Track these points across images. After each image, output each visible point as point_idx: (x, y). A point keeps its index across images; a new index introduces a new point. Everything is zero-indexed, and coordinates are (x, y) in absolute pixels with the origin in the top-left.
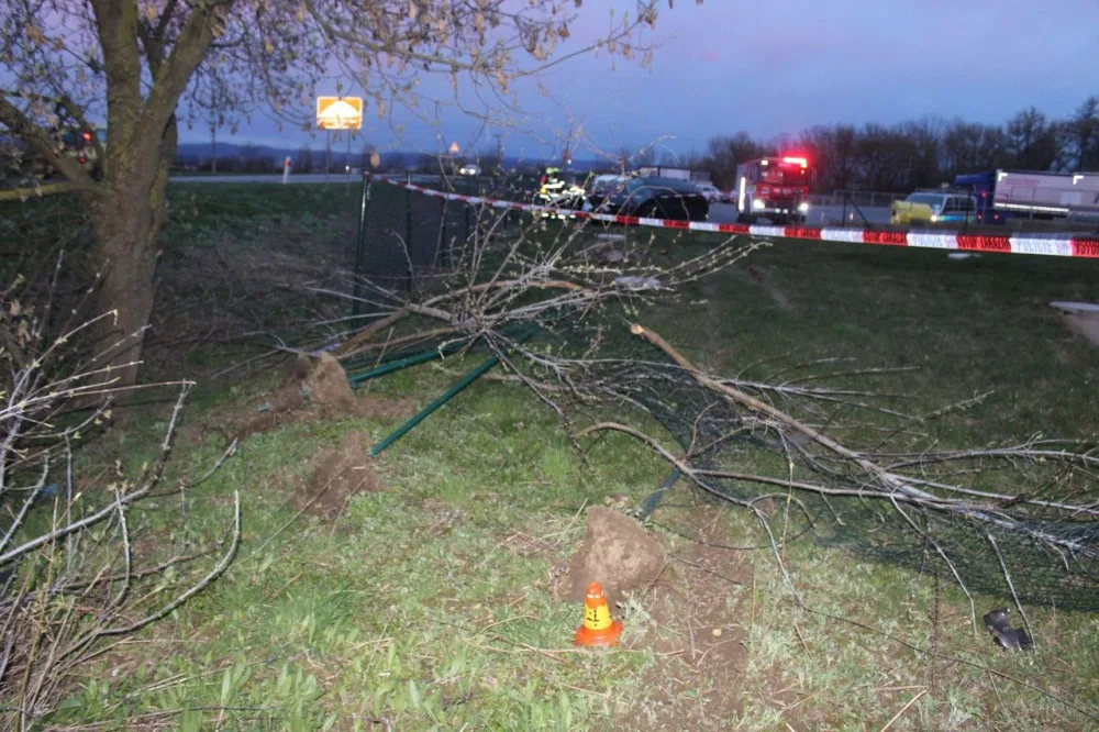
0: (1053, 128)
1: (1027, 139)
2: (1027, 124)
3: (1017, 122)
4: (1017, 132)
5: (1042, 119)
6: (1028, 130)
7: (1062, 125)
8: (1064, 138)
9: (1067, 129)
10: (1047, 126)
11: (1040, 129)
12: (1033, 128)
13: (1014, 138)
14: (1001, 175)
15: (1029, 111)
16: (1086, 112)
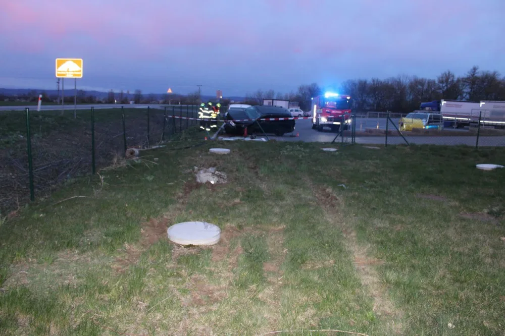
0: (458, 80)
1: (447, 86)
2: (446, 78)
3: (442, 77)
4: (442, 82)
5: (453, 76)
6: (447, 80)
7: (463, 79)
8: (463, 85)
9: (464, 81)
10: (455, 79)
11: (453, 81)
12: (449, 80)
13: (441, 85)
14: (443, 103)
15: (447, 73)
16: (472, 74)
